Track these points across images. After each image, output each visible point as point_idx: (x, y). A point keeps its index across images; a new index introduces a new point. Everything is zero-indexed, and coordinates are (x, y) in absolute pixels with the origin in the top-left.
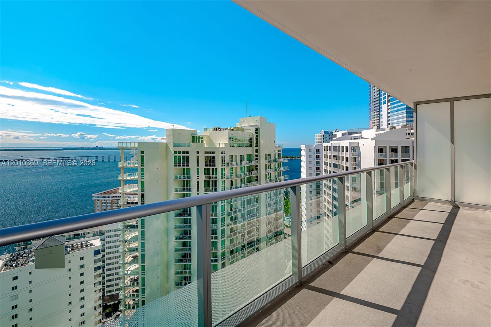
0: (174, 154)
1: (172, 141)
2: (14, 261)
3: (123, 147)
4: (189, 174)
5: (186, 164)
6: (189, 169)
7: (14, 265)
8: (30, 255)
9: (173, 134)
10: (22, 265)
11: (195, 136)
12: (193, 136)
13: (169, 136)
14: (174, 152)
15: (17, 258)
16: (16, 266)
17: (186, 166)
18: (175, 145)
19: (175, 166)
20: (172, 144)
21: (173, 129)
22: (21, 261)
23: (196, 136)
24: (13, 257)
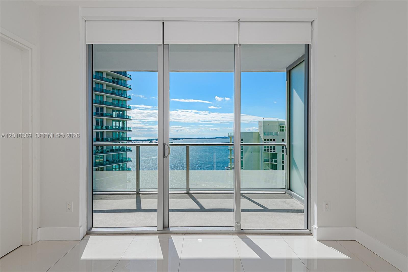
0: (264, 141)
1: (262, 130)
3: (231, 136)
4: (276, 158)
5: (273, 150)
6: (276, 154)
9: (263, 125)
11: (282, 126)
12: (281, 125)
13: (260, 127)
14: (264, 139)
17: (273, 151)
18: (265, 134)
19: (264, 151)
20: (262, 133)
21: (263, 121)
23: (284, 126)
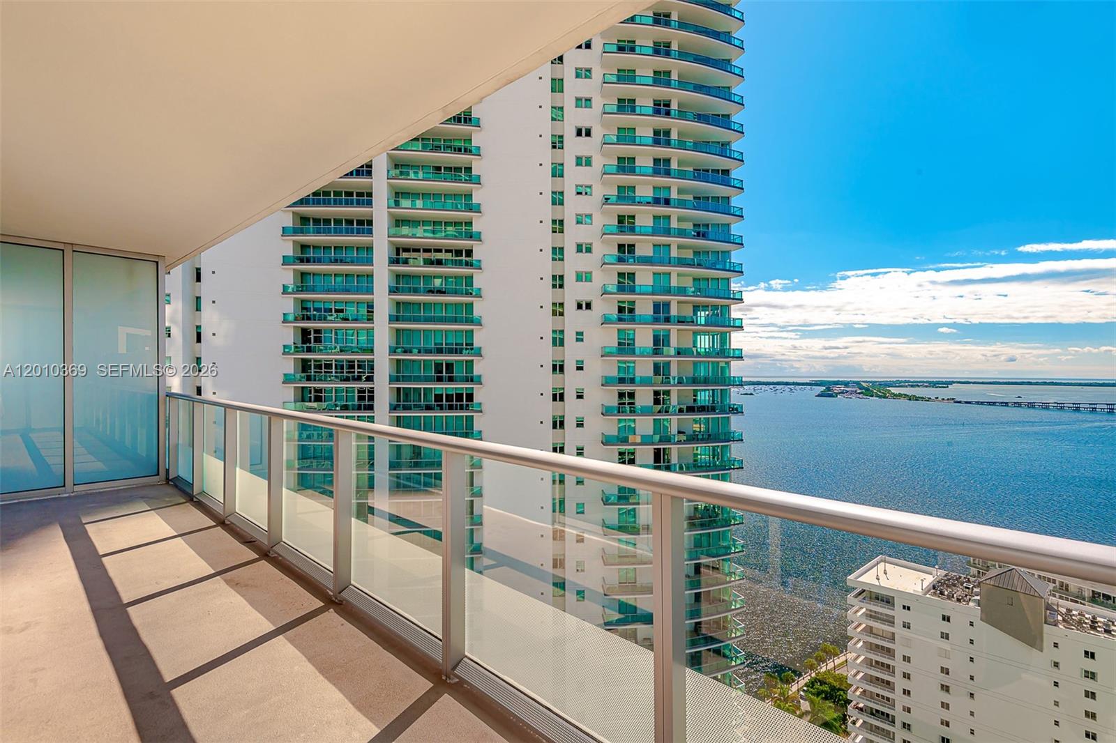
2: (948, 586)
7: (946, 593)
8: (975, 590)
10: (959, 600)
15: (954, 585)
16: (950, 597)
22: (959, 592)
24: (949, 580)
